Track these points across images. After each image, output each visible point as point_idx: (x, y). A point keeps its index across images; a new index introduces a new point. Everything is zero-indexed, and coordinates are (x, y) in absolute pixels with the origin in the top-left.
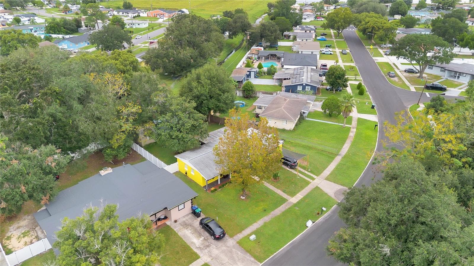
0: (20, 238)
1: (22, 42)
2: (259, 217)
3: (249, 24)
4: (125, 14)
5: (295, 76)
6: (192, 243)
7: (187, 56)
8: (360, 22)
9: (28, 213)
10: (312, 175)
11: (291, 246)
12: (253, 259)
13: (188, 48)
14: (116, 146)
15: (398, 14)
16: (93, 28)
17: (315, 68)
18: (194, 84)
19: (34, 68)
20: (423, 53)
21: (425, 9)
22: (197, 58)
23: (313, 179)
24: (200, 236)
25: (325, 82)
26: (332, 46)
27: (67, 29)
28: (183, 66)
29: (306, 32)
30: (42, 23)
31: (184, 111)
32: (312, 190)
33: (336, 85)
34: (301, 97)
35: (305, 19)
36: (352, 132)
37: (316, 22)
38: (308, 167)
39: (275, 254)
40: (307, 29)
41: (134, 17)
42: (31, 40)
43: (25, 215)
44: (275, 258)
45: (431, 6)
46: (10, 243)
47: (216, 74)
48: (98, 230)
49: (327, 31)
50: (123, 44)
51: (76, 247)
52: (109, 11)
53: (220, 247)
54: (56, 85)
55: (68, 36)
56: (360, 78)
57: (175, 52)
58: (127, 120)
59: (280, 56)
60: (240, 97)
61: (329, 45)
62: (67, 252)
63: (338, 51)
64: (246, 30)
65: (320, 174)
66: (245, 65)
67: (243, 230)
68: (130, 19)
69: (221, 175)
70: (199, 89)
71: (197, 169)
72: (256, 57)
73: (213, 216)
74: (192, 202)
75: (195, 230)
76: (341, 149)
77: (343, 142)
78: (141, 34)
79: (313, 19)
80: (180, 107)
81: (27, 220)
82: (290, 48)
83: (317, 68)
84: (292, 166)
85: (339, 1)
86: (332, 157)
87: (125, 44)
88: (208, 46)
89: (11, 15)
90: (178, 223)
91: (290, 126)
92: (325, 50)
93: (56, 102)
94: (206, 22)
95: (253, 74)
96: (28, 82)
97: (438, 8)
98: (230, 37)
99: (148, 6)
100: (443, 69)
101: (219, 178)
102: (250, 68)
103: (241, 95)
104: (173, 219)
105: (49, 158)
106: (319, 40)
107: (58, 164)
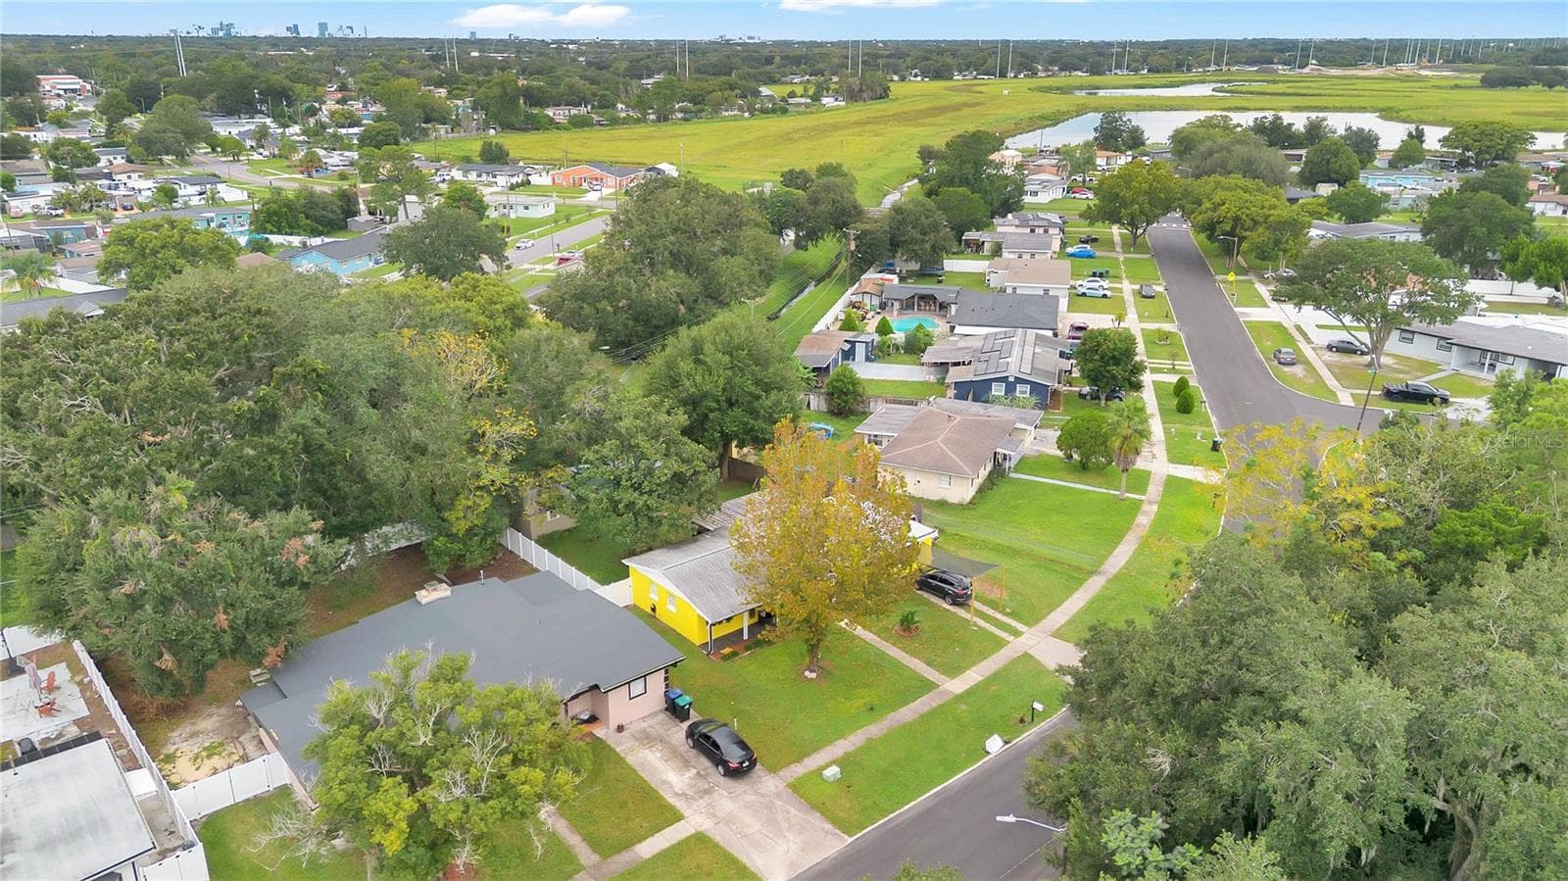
0: (199, 760)
1: (191, 253)
2: (855, 724)
3: (856, 208)
4: (484, 176)
5: (985, 357)
6: (665, 782)
7: (668, 295)
8: (1199, 203)
9: (218, 700)
10: (1014, 623)
11: (937, 799)
12: (828, 826)
13: (671, 272)
14: (461, 527)
15: (1330, 181)
16: (391, 217)
17: (1050, 333)
18: (685, 366)
19: (259, 312)
20: (1373, 292)
21: (1421, 166)
22: (696, 301)
23: (1017, 633)
24: (687, 767)
25: (1076, 374)
26: (1112, 273)
27: (316, 220)
28: (655, 322)
29: (1033, 231)
30: (242, 203)
31: (655, 436)
32: (1011, 663)
33: (1105, 380)
34: (997, 412)
35: (1035, 193)
36: (1145, 513)
37: (1070, 204)
38: (1003, 603)
39: (891, 816)
40: (1036, 223)
41: (512, 188)
42: (217, 248)
43: (210, 704)
44: (890, 826)
45: (1442, 156)
46: (174, 771)
47: (747, 339)
48: (425, 704)
49: (1099, 230)
50: (481, 262)
51: (370, 743)
52: (438, 170)
53: (739, 795)
54: (314, 354)
55: (316, 241)
56: (1187, 365)
57: (635, 286)
58: (496, 457)
59: (947, 301)
60: (818, 412)
61: (1098, 271)
62: (349, 751)
63: (1128, 287)
64: (846, 224)
65: (1038, 620)
66: (839, 324)
67: (808, 755)
68: (501, 193)
69: (752, 612)
70: (698, 378)
71: (685, 593)
72: (876, 301)
73: (723, 715)
74: (666, 679)
75: (674, 753)
76: (1106, 557)
77: (1117, 537)
78: (532, 236)
79: (1058, 194)
80: (642, 424)
81: (215, 718)
82: (980, 279)
83: (1056, 335)
84: (957, 595)
85: (1148, 142)
86: (1078, 579)
87: (486, 262)
88: (731, 268)
89: (149, 179)
90: (625, 733)
91: (962, 491)
92: (1085, 285)
93: (315, 398)
94: (726, 200)
95: (860, 350)
96: (246, 346)
97: (1463, 164)
98: (798, 244)
99: (557, 155)
100: (1446, 343)
101: (746, 622)
102: (852, 333)
103: (824, 407)
104: (613, 724)
105: (292, 542)
106: (1072, 255)
107: (314, 560)
